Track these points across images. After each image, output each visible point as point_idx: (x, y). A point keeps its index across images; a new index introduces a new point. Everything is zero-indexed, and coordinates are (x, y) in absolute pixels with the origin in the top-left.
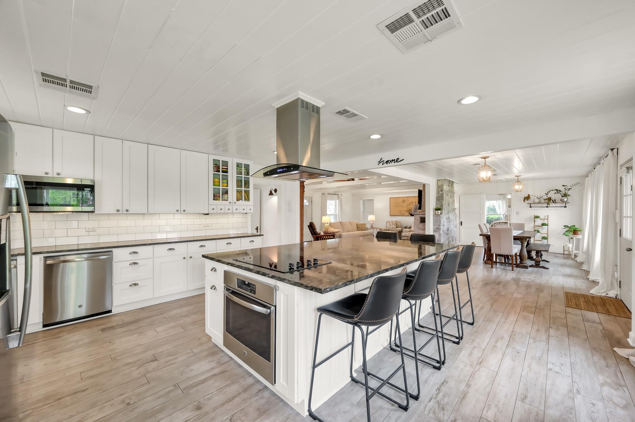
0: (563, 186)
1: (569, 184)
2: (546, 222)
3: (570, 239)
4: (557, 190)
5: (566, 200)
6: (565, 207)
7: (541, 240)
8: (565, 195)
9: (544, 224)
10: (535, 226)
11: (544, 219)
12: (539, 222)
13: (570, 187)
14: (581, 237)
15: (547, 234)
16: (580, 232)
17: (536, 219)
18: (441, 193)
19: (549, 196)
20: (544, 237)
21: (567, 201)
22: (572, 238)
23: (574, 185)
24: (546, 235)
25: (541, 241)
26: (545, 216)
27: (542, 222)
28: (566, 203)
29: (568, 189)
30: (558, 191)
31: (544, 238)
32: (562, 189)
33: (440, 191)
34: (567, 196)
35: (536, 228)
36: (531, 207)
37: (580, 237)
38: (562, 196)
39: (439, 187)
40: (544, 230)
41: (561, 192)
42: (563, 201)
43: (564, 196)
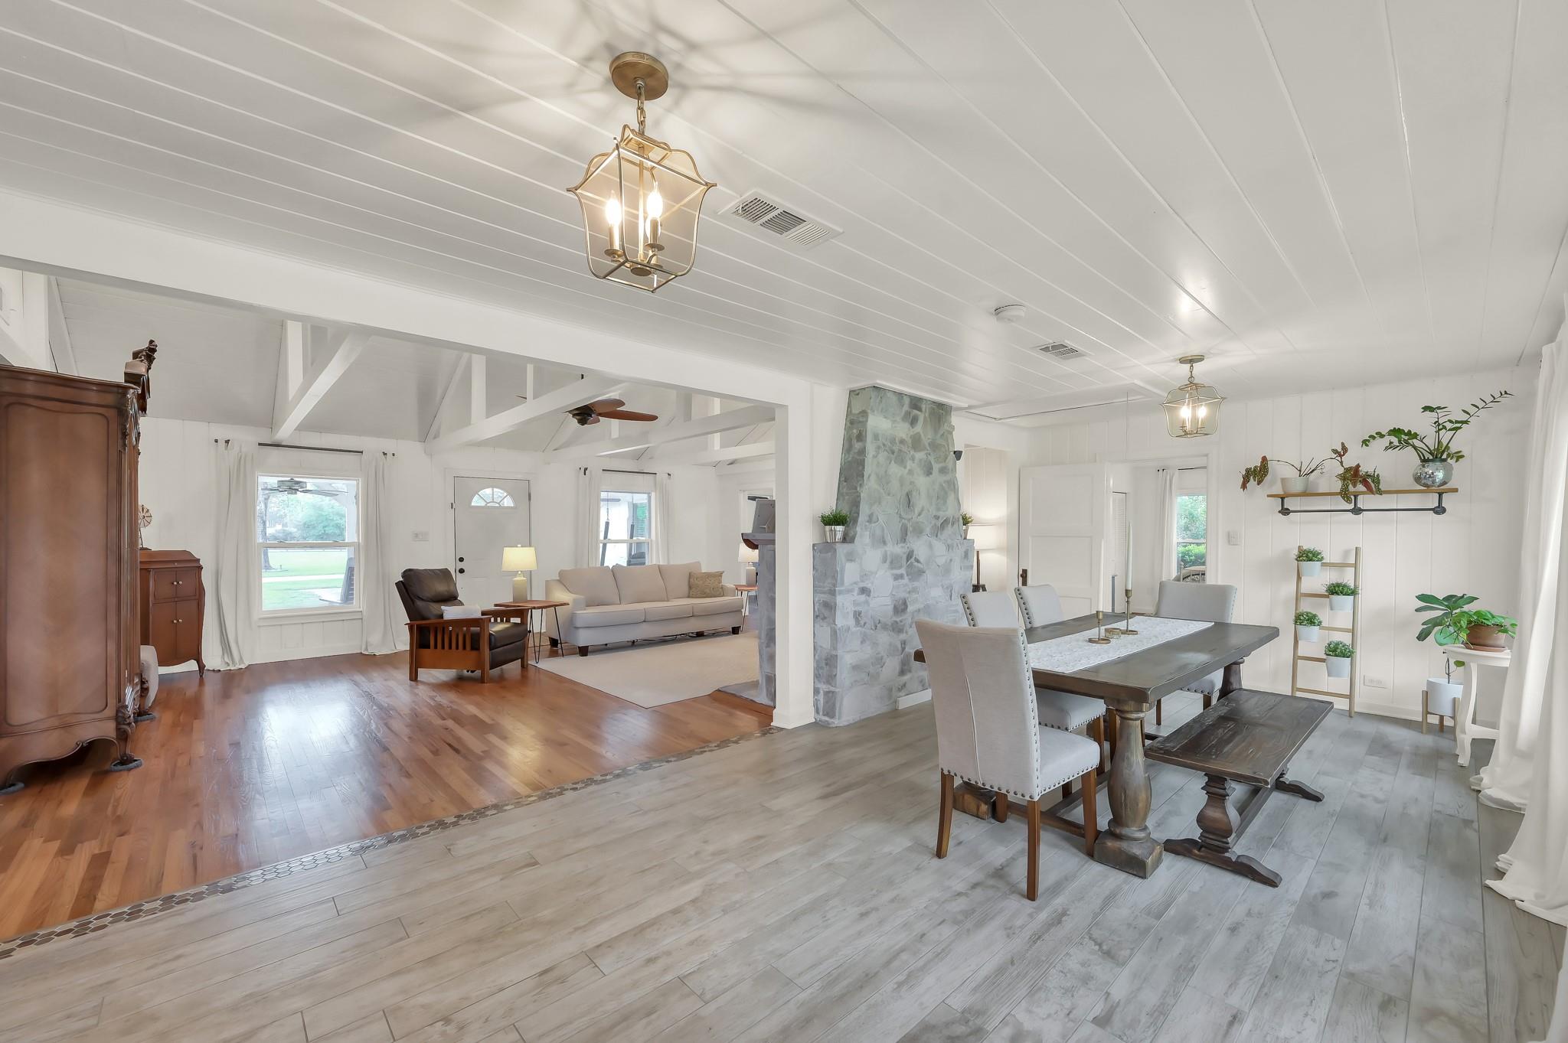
0: (1427, 408)
1: (1455, 400)
2: (1348, 578)
3: (1453, 666)
4: (1396, 432)
5: (1440, 475)
6: (1440, 510)
7: (1325, 657)
8: (1438, 455)
9: (1338, 585)
10: (1299, 596)
11: (1343, 565)
12: (1317, 579)
13: (1465, 417)
14: (1506, 664)
15: (1353, 631)
16: (1502, 636)
17: (1306, 565)
18: (857, 446)
19: (1350, 461)
20: (1337, 644)
21: (1444, 483)
22: (1460, 664)
23: (1481, 404)
24: (1345, 639)
25: (1322, 660)
26: (1346, 553)
27: (1330, 577)
28: (1440, 495)
29: (1449, 426)
30: (1403, 437)
31: (1336, 651)
32: (1423, 425)
33: (854, 441)
34: (1445, 460)
35: (1306, 607)
36: (1285, 511)
37: (1503, 658)
38: (1425, 461)
39: (852, 422)
40: (1338, 616)
41: (1416, 442)
42: (1425, 485)
43: (1432, 461)
